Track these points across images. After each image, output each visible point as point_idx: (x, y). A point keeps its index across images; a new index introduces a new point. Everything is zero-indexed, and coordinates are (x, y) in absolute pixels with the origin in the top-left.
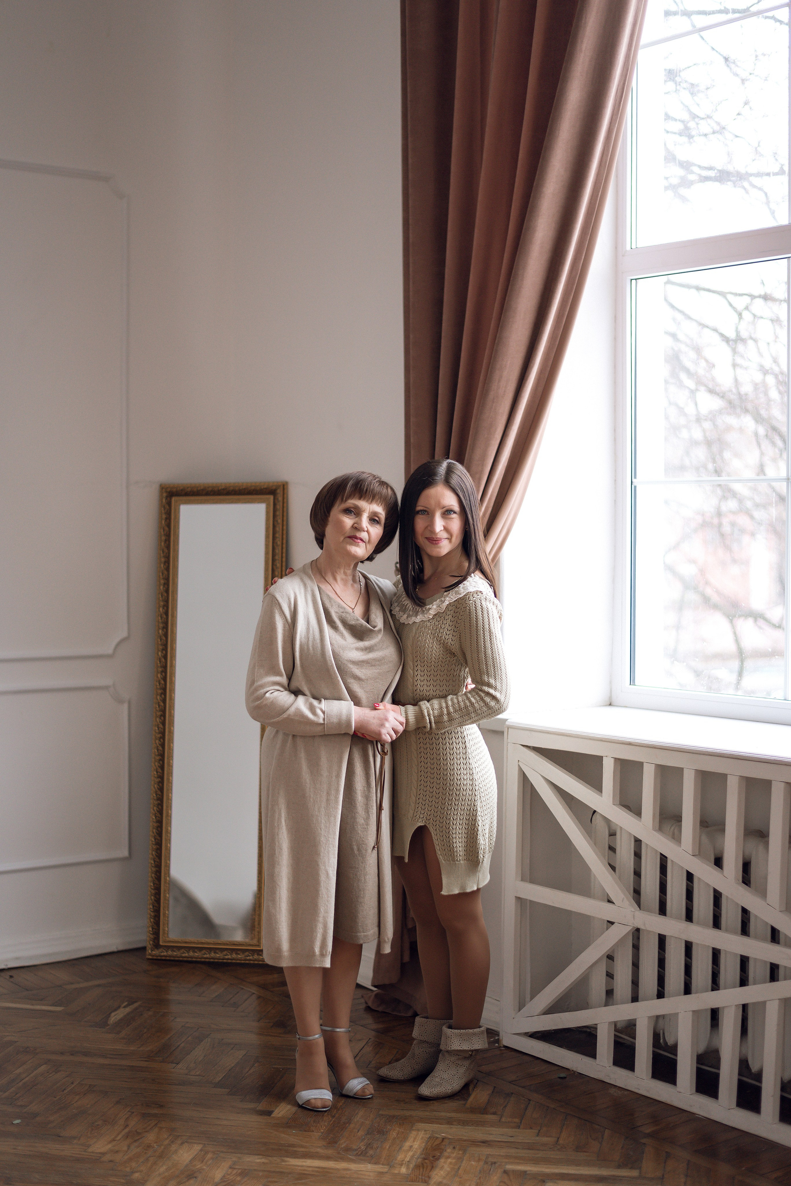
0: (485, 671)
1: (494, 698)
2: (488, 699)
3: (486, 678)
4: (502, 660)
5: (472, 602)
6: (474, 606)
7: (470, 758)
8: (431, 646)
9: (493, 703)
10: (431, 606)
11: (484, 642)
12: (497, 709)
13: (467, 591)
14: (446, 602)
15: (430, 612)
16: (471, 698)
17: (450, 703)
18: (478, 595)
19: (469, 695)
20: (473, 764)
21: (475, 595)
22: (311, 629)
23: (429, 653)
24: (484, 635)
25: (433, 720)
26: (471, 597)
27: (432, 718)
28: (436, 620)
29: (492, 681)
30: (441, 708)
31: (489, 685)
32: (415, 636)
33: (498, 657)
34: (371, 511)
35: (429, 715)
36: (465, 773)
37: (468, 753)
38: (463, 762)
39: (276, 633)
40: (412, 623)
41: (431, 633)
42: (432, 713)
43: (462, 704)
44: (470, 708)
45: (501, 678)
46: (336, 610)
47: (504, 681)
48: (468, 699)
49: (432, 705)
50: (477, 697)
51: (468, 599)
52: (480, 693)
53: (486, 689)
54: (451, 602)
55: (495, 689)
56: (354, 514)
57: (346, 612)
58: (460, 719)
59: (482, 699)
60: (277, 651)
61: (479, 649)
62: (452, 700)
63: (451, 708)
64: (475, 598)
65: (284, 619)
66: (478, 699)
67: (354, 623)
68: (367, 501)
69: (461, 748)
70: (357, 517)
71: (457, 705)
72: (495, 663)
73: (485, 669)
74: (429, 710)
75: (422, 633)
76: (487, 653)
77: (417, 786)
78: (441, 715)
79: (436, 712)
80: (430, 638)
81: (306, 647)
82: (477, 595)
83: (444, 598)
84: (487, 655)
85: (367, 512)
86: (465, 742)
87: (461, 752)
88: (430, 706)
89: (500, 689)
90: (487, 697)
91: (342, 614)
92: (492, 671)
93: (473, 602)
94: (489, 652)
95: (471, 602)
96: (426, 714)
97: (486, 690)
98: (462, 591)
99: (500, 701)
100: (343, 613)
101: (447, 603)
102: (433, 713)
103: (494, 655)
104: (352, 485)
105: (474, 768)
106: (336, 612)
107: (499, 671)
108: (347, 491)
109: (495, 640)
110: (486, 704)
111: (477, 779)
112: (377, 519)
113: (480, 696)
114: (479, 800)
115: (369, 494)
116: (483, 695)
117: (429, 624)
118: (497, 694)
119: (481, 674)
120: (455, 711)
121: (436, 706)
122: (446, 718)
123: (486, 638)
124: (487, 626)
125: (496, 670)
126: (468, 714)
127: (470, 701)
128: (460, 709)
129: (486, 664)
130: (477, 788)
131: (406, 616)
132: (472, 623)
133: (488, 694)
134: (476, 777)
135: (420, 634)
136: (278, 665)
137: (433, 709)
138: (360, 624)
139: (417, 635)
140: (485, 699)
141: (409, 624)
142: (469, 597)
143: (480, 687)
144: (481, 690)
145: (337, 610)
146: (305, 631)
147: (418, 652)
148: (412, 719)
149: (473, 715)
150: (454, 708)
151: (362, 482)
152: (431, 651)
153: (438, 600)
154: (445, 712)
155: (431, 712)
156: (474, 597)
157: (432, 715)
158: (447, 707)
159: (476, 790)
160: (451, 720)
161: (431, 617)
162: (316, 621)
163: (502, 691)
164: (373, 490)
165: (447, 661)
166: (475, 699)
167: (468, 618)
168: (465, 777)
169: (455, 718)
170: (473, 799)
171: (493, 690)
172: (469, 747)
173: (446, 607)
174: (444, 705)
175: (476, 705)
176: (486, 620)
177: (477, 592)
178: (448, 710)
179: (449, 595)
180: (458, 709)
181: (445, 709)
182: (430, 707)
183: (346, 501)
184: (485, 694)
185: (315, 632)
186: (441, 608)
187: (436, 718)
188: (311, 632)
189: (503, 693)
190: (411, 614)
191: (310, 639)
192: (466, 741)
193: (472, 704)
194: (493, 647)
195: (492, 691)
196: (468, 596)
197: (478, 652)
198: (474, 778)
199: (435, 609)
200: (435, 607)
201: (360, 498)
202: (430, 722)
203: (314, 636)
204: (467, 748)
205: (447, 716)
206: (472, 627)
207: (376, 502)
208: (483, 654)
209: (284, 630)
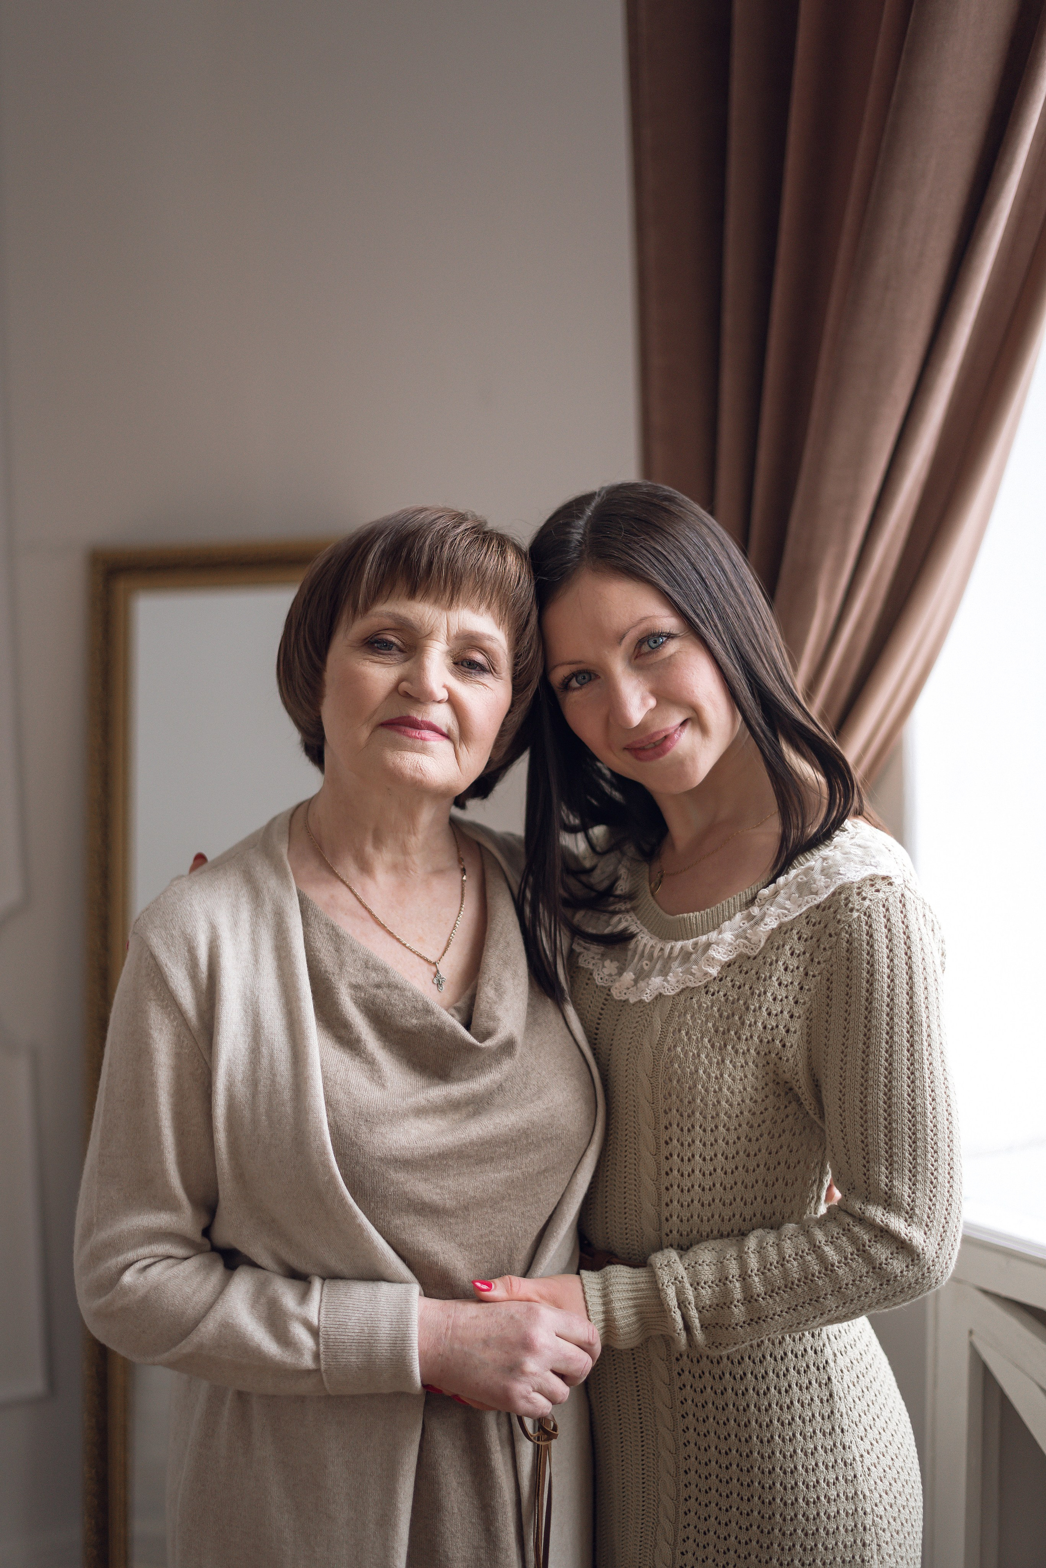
0: (883, 1153)
1: (903, 1247)
2: (881, 1252)
3: (883, 1178)
4: (942, 1118)
5: (859, 917)
6: (865, 928)
7: (845, 1428)
8: (714, 1072)
9: (897, 1265)
10: (713, 935)
11: (890, 1052)
12: (913, 1281)
13: (839, 883)
14: (767, 920)
15: (712, 952)
16: (826, 1249)
17: (753, 1262)
18: (878, 891)
19: (819, 1236)
20: (854, 1447)
21: (868, 892)
22: (264, 1050)
23: (711, 1099)
24: (892, 1028)
25: (697, 1321)
26: (855, 898)
27: (694, 1313)
28: (730, 984)
29: (903, 1189)
30: (723, 1280)
31: (890, 1203)
32: (661, 1042)
33: (930, 1108)
34: (453, 632)
35: (682, 1304)
36: (831, 1477)
37: (838, 1415)
38: (826, 1444)
39: (151, 1069)
40: (650, 998)
41: (716, 1031)
42: (691, 1298)
43: (794, 1266)
44: (820, 1283)
45: (934, 1181)
46: (353, 981)
47: (943, 1190)
48: (815, 1248)
49: (692, 1269)
50: (844, 1241)
51: (846, 905)
52: (856, 1229)
53: (877, 1214)
54: (786, 919)
55: (910, 1216)
56: (401, 650)
57: (389, 986)
58: (788, 1317)
59: (862, 1251)
60: (158, 1128)
61: (871, 1074)
62: (761, 1250)
63: (756, 1279)
64: (867, 903)
65: (175, 1019)
66: (850, 1249)
67: (414, 1021)
68: (436, 601)
69: (817, 1401)
70: (406, 660)
71: (776, 1272)
72: (919, 1127)
73: (882, 1144)
74: (683, 1287)
75: (683, 1032)
76: (894, 1092)
77: (677, 1513)
78: (723, 1303)
79: (706, 1293)
80: (713, 1046)
81: (247, 1113)
82: (873, 889)
83: (761, 906)
84: (894, 1100)
85: (442, 636)
86: (829, 1379)
87: (817, 1415)
88: (684, 1274)
89: (925, 1217)
90: (879, 1246)
91: (375, 991)
92: (907, 1154)
93: (862, 916)
94: (903, 1086)
95: (855, 914)
96: (673, 1302)
97: (878, 1220)
98: (822, 884)
99: (921, 1256)
100: (378, 986)
101: (771, 923)
102: (696, 1297)
103: (918, 1101)
104: (383, 551)
105: (858, 1458)
106: (355, 987)
107: (929, 1155)
108: (365, 576)
109: (925, 1049)
110: (874, 1268)
111: (868, 1494)
112: (479, 657)
113: (854, 1240)
114: (875, 1557)
115: (440, 577)
116: (866, 1237)
117: (706, 1000)
118: (916, 1235)
119: (868, 1161)
120: (771, 1292)
121: (707, 1273)
122: (739, 1312)
123: (896, 1039)
124: (902, 999)
125: (919, 1152)
126: (815, 1300)
127: (822, 1258)
128: (789, 1286)
129: (889, 1130)
130: (868, 1522)
131: (629, 976)
132: (854, 987)
133: (885, 1234)
134: (863, 1486)
135: (677, 1036)
136: (164, 1172)
137: (695, 1285)
138: (436, 1026)
139: (669, 1041)
140: (873, 1251)
141: (641, 1001)
142: (846, 899)
143: (857, 1206)
144: (862, 1220)
145: (360, 980)
146: (246, 1060)
147: (674, 1097)
148: (624, 1315)
149: (831, 1302)
150: (766, 1281)
151: (410, 540)
152: (715, 1092)
153: (739, 916)
154: (738, 1294)
155: (690, 1294)
156: (864, 899)
157: (693, 1305)
158: (744, 1277)
159: (868, 1526)
160: (756, 1319)
161: (714, 971)
162: (284, 1022)
163: (930, 1225)
164: (452, 561)
165: (768, 1122)
166: (839, 1249)
167: (844, 968)
168: (833, 1493)
169: (771, 1312)
170: (857, 1557)
171: (902, 1220)
172: (842, 1395)
173: (768, 939)
174: (733, 1269)
175: (841, 1272)
176: (902, 979)
177: (872, 880)
178: (747, 1288)
179: (780, 899)
180: (779, 1283)
181: (738, 1285)
182: (685, 1280)
183: (366, 609)
184: (872, 1233)
185: (277, 1064)
186: (749, 940)
187: (708, 1315)
188: (265, 1062)
189: (937, 1229)
190: (646, 968)
191: (261, 1088)
192: (833, 1378)
193: (828, 1267)
194: (917, 1074)
195: (897, 1224)
196: (843, 896)
197: (865, 1086)
198: (859, 1493)
199: (730, 944)
200: (728, 936)
201: (412, 594)
202: (688, 1327)
203: (274, 1075)
204: (836, 1398)
205: (743, 1308)
206: (853, 999)
207: (467, 603)
208: (881, 1095)
209: (178, 1056)
